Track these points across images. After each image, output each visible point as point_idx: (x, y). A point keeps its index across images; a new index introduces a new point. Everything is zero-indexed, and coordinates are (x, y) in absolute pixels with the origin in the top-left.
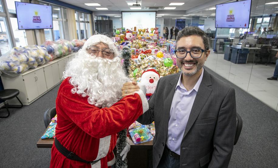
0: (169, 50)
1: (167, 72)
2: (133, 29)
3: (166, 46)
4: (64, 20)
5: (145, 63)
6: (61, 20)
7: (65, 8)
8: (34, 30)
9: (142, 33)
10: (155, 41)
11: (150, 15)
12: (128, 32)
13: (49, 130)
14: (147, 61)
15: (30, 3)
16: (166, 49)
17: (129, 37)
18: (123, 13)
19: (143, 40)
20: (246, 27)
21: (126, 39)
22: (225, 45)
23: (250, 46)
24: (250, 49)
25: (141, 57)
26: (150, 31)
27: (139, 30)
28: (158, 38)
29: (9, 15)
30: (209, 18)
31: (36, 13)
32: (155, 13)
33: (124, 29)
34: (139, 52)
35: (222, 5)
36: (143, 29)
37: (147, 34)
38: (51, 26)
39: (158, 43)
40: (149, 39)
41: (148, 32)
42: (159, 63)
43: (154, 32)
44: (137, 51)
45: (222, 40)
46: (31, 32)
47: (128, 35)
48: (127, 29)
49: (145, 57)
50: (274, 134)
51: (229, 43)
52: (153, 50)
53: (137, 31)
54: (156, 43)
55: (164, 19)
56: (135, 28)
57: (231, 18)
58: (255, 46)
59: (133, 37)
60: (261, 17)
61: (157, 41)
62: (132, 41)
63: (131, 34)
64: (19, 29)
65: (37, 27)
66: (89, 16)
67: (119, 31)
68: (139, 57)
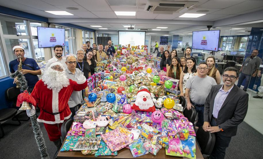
0: (156, 65)
1: (156, 90)
2: (128, 46)
3: (154, 61)
4: (74, 38)
5: (138, 79)
6: (71, 38)
7: (75, 29)
8: (50, 47)
9: (134, 49)
10: (144, 57)
11: (141, 34)
12: (124, 48)
13: (66, 143)
14: (140, 78)
15: (49, 27)
16: (153, 63)
17: (124, 53)
18: (120, 32)
19: (135, 55)
20: (216, 50)
21: (122, 54)
22: (199, 59)
23: (218, 62)
24: (218, 64)
25: (135, 73)
26: (141, 48)
27: (132, 47)
28: (147, 54)
29: (32, 38)
30: (186, 36)
31: (53, 35)
32: (144, 32)
33: (120, 45)
34: (133, 67)
35: (197, 32)
36: (135, 46)
37: (139, 50)
38: (63, 44)
39: (147, 57)
40: (140, 55)
41: (139, 48)
42: (149, 79)
43: (144, 49)
44: (131, 66)
45: (197, 55)
46: (48, 49)
47: (123, 51)
48: (123, 46)
49: (138, 74)
50: (239, 139)
51: (202, 57)
52: (144, 66)
53: (131, 47)
54: (146, 58)
55: (151, 36)
56: (129, 45)
57: (204, 42)
58: (222, 62)
59: (128, 52)
60: (226, 36)
61: (146, 56)
62: (127, 56)
63: (126, 50)
64: (39, 48)
65: (53, 45)
66: (92, 33)
67: (116, 47)
68: (133, 73)
